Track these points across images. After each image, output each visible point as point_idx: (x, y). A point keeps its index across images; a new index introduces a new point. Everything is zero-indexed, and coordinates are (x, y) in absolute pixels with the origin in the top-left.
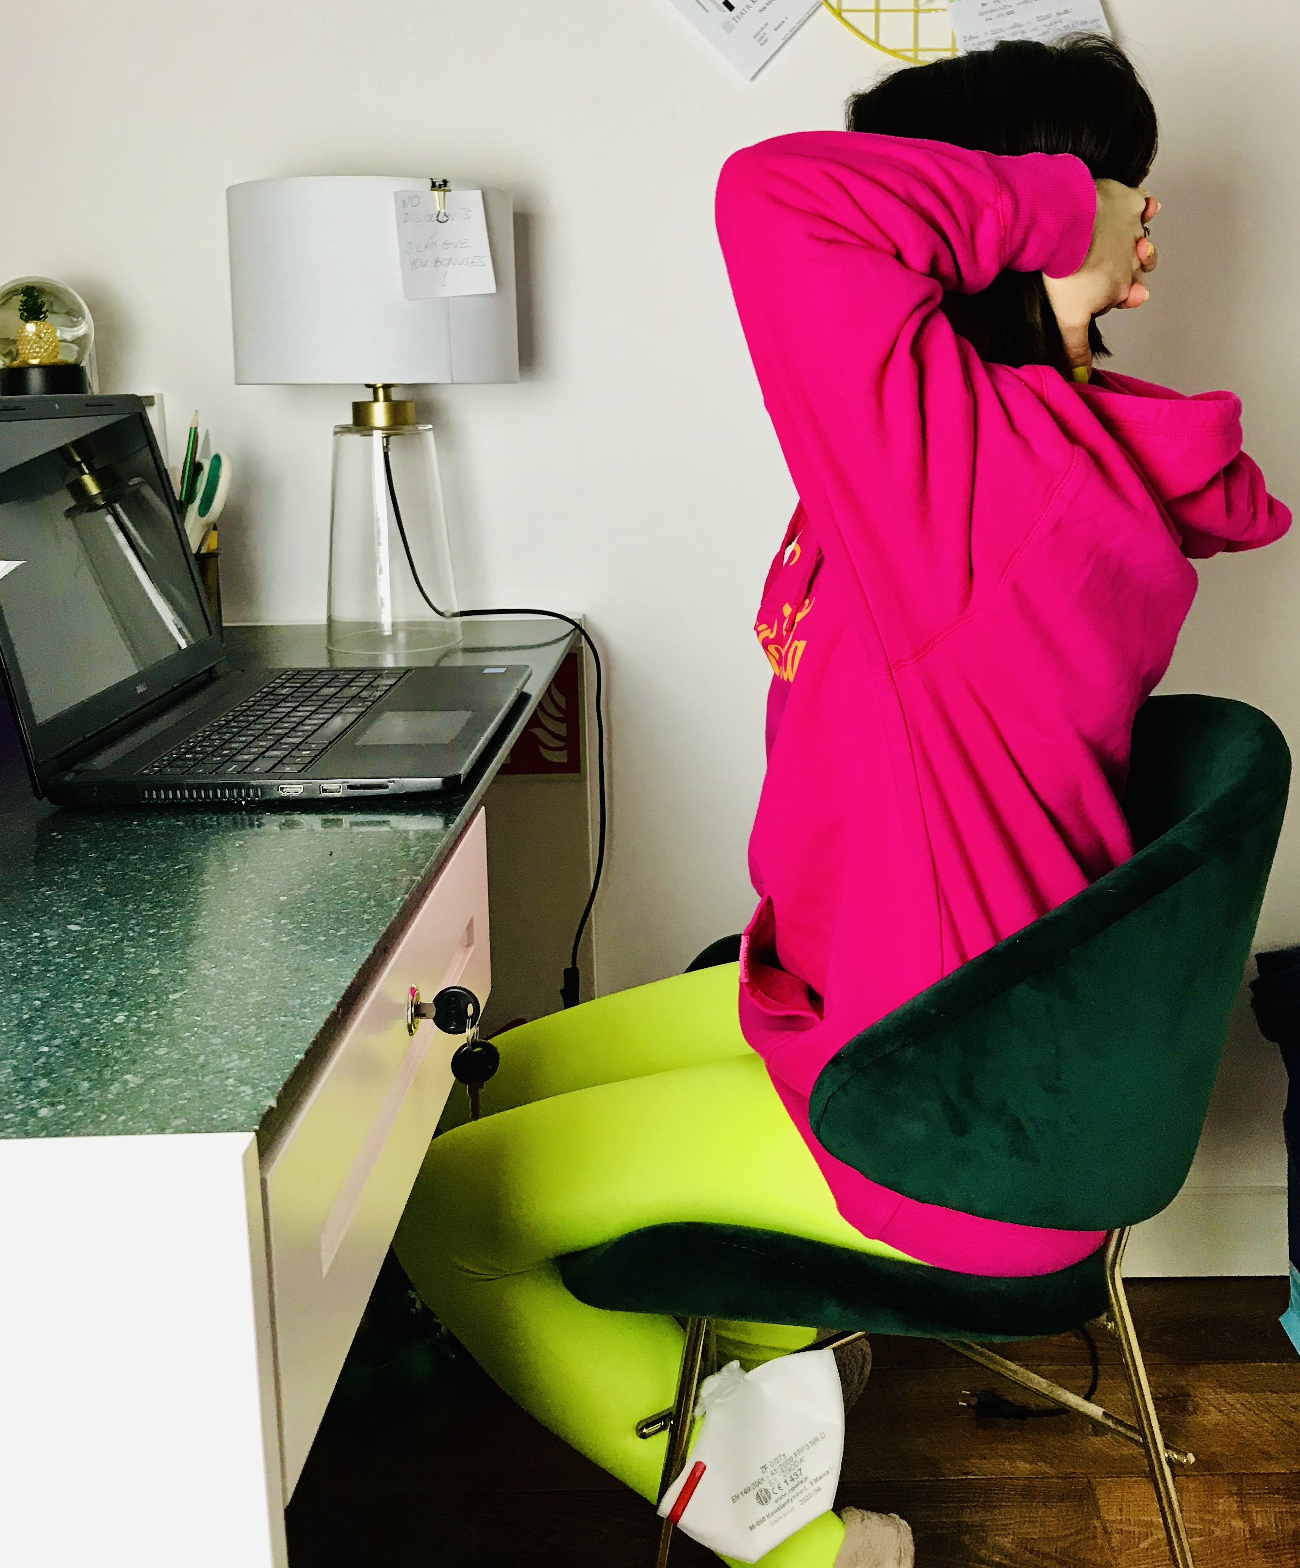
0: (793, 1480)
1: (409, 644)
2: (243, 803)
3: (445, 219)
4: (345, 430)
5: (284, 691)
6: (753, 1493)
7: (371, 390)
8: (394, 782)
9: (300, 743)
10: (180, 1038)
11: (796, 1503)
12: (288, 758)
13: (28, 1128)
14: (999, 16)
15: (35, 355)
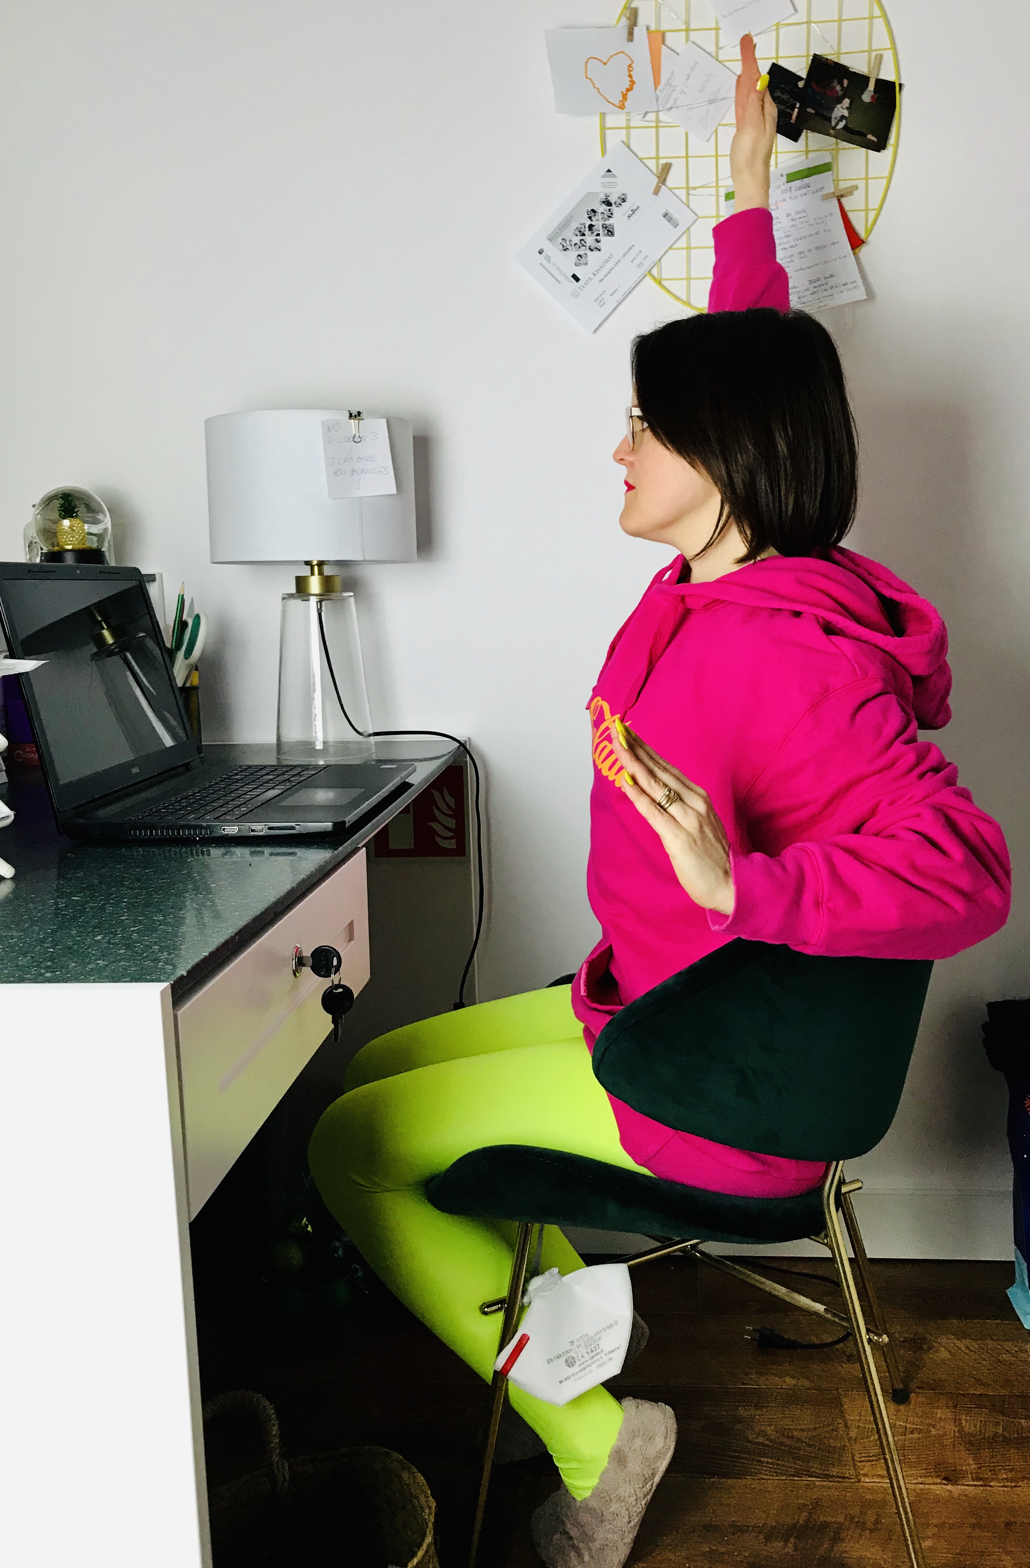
0: (593, 1351)
1: (336, 753)
2: (198, 839)
3: (359, 440)
4: (290, 596)
6: (563, 1359)
7: (310, 566)
8: (299, 825)
9: (242, 804)
11: (594, 1367)
12: (232, 812)
15: (69, 542)
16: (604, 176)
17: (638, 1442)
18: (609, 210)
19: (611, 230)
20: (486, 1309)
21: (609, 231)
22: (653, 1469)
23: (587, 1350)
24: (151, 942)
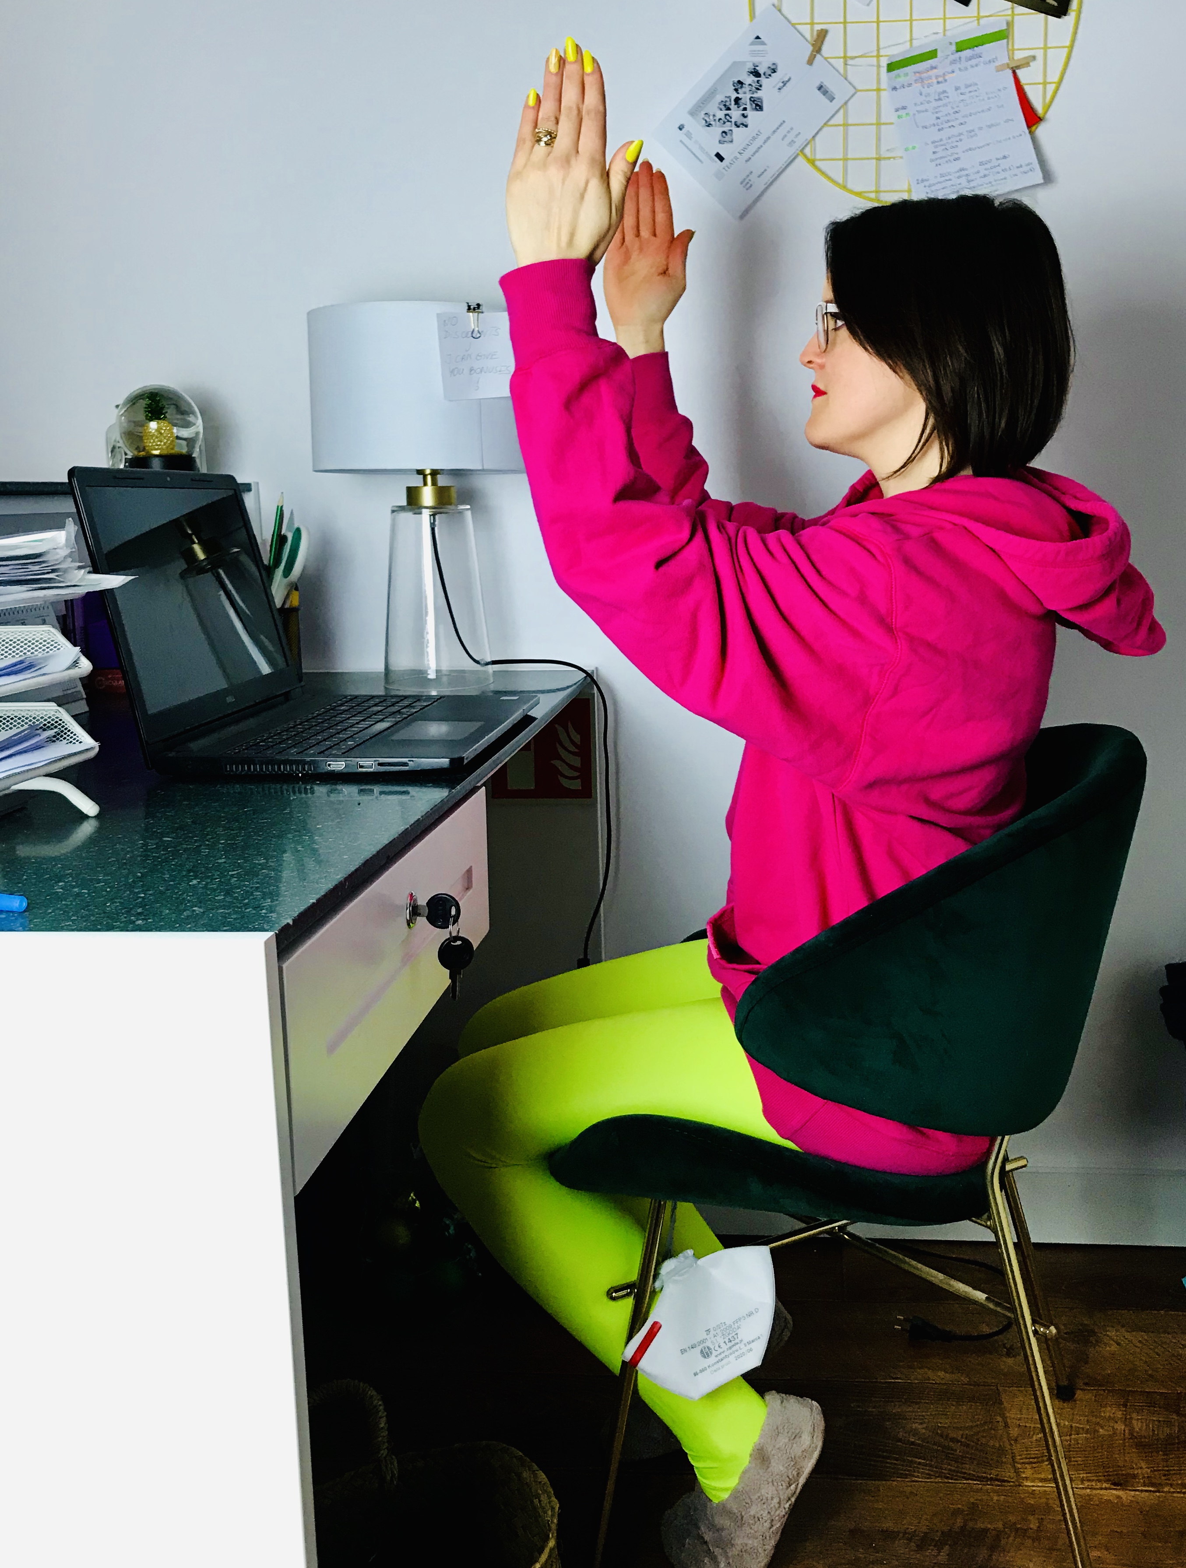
0: (731, 1341)
1: (450, 684)
2: (301, 775)
3: (479, 335)
4: (401, 509)
6: (698, 1349)
7: (422, 475)
8: (414, 761)
9: (348, 738)
11: (732, 1358)
14: (947, 162)
15: (157, 447)
16: (752, 44)
17: (783, 1440)
18: (758, 81)
19: (759, 103)
20: (614, 1293)
21: (757, 105)
22: (798, 1469)
23: (725, 1340)
24: (252, 887)
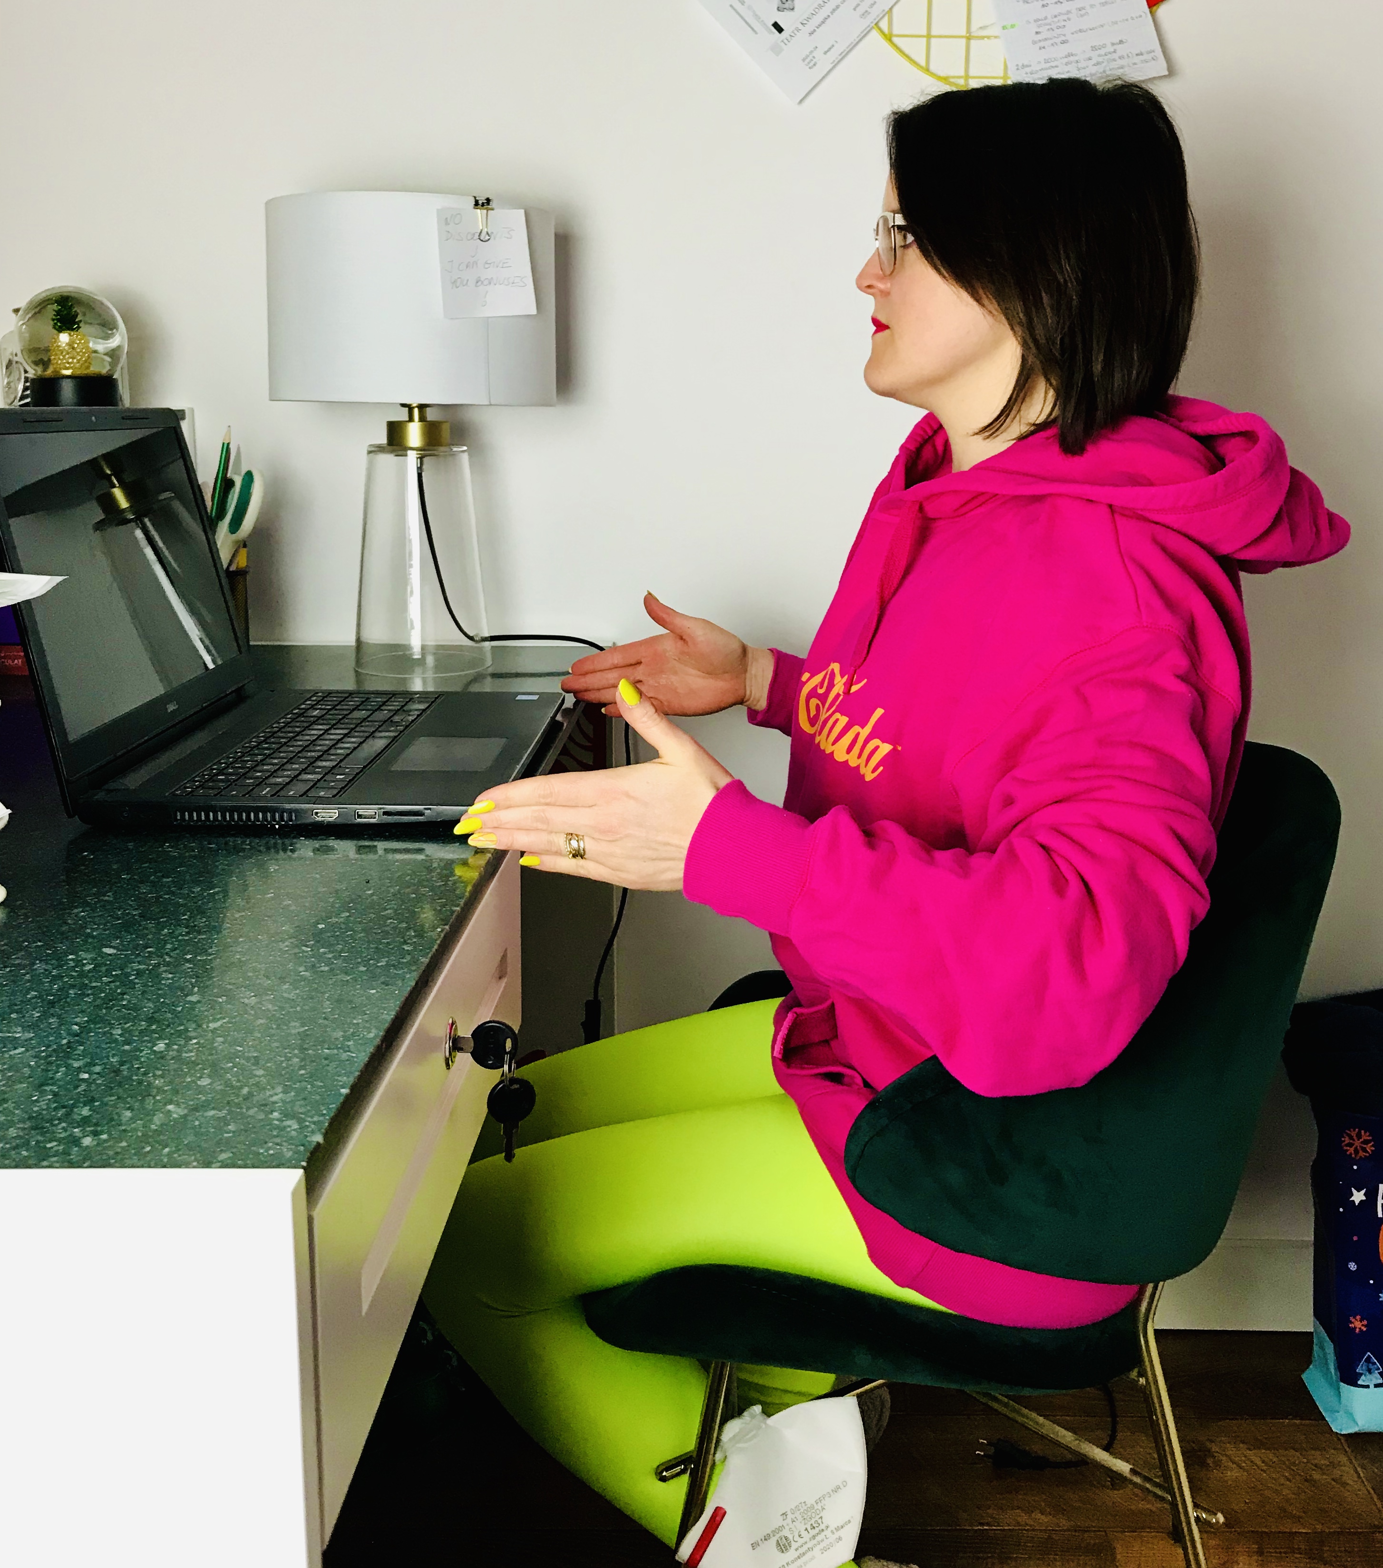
0: (814, 1528)
1: (437, 668)
2: (277, 826)
3: (487, 237)
4: (380, 449)
5: (316, 713)
6: (773, 1541)
7: (407, 409)
8: (430, 809)
9: (334, 767)
10: (222, 1068)
11: (817, 1550)
12: (322, 782)
13: (72, 1157)
14: (1052, 44)
15: (68, 365)
20: (664, 1472)
23: (806, 1526)
